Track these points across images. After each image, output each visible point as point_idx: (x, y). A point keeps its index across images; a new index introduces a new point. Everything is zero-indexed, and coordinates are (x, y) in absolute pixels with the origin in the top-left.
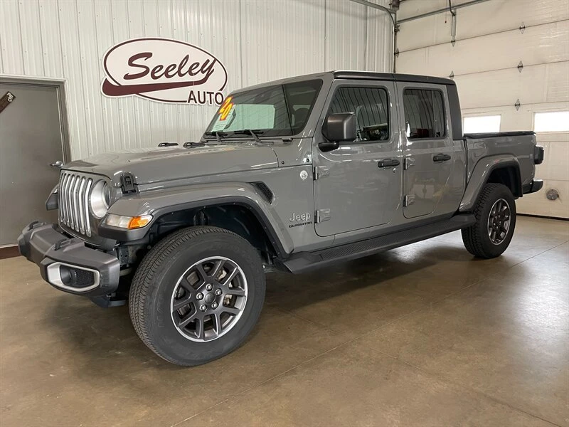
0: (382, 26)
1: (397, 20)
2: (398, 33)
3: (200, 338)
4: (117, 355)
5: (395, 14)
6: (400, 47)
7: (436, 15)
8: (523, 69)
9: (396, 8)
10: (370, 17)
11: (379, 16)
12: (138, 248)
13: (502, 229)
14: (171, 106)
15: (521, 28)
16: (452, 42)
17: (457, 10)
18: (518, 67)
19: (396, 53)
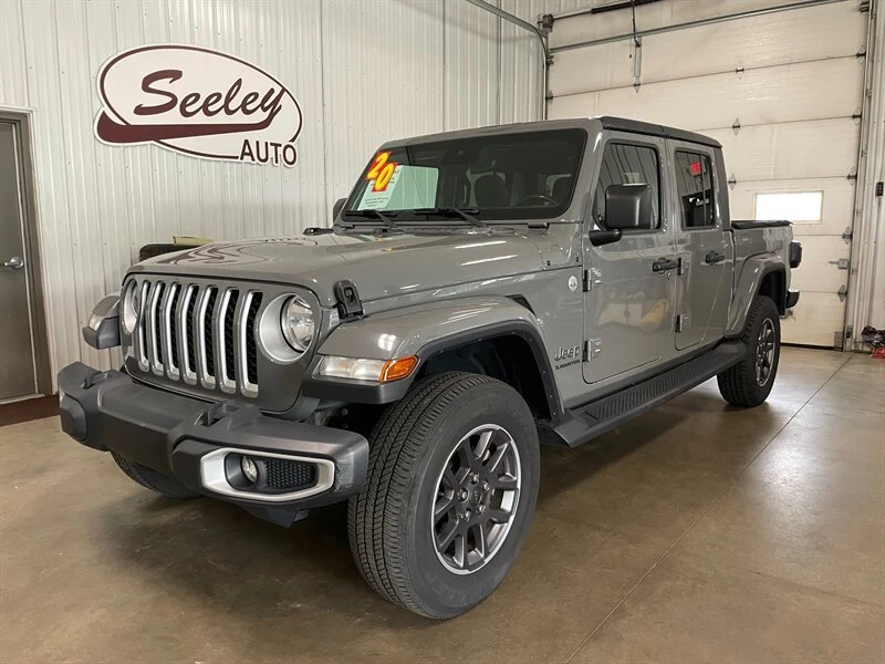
0: (525, 56)
1: (550, 47)
2: (551, 67)
3: (464, 568)
4: (295, 611)
5: (547, 38)
6: (554, 89)
7: (611, 45)
8: (741, 131)
9: (548, 29)
10: (506, 40)
11: (520, 38)
12: (329, 414)
13: (765, 364)
14: (213, 165)
15: (737, 71)
16: (635, 85)
17: (643, 38)
18: (734, 127)
19: (549, 98)
